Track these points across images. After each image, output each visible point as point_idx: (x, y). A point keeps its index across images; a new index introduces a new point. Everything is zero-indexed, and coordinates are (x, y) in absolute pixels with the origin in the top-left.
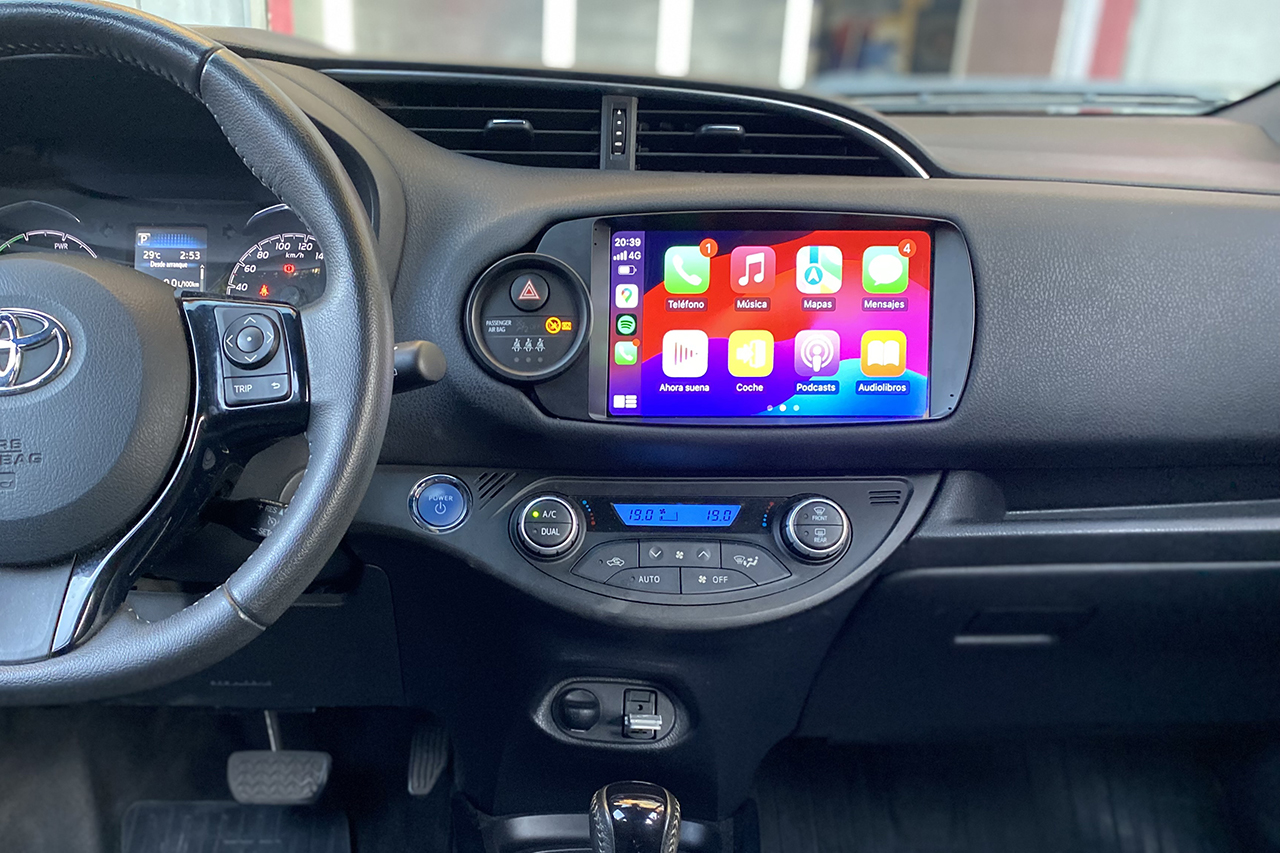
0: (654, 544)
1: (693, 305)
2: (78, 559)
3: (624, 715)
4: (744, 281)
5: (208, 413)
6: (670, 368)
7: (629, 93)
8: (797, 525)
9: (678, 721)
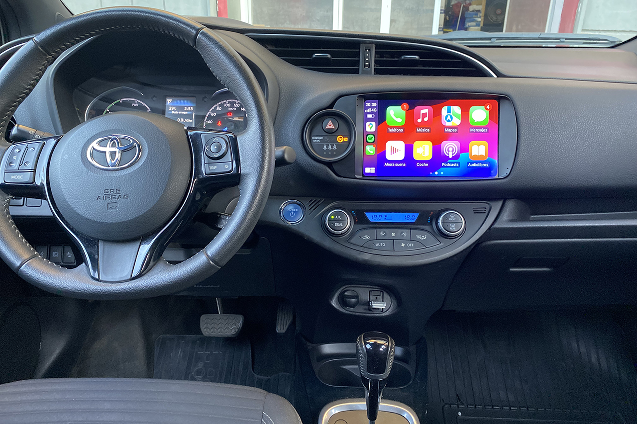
0: (382, 229)
1: (398, 130)
2: (144, 238)
3: (369, 301)
4: (419, 121)
5: (198, 177)
6: (389, 157)
7: (372, 43)
8: (443, 222)
9: (392, 304)
